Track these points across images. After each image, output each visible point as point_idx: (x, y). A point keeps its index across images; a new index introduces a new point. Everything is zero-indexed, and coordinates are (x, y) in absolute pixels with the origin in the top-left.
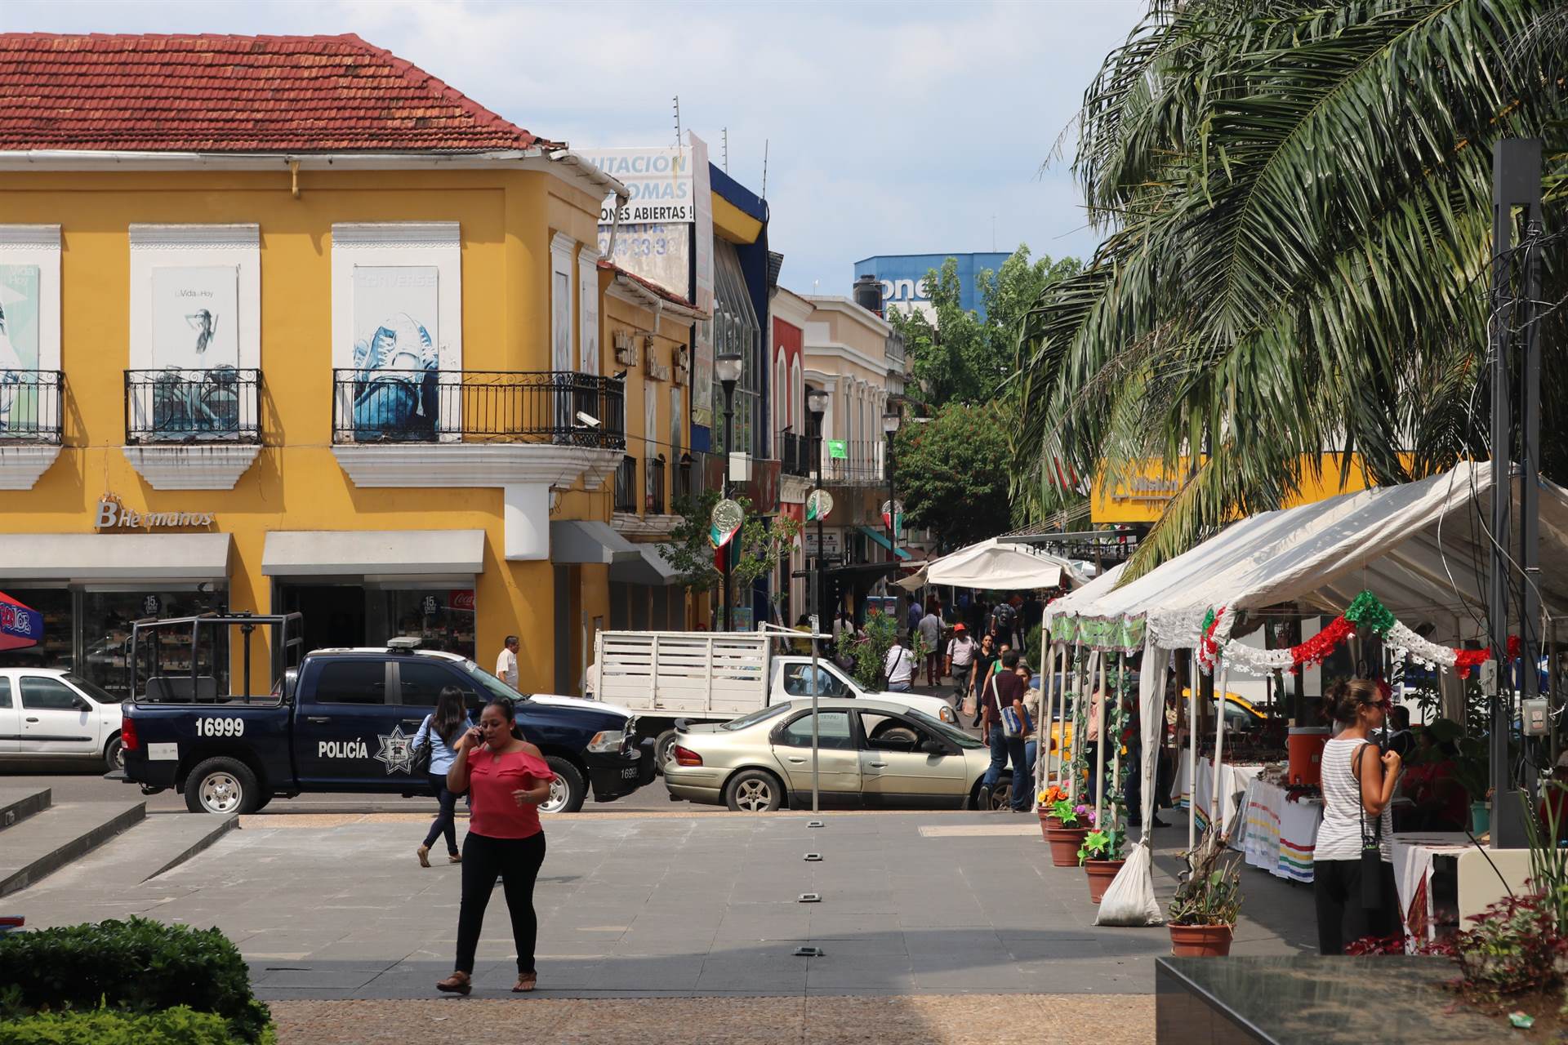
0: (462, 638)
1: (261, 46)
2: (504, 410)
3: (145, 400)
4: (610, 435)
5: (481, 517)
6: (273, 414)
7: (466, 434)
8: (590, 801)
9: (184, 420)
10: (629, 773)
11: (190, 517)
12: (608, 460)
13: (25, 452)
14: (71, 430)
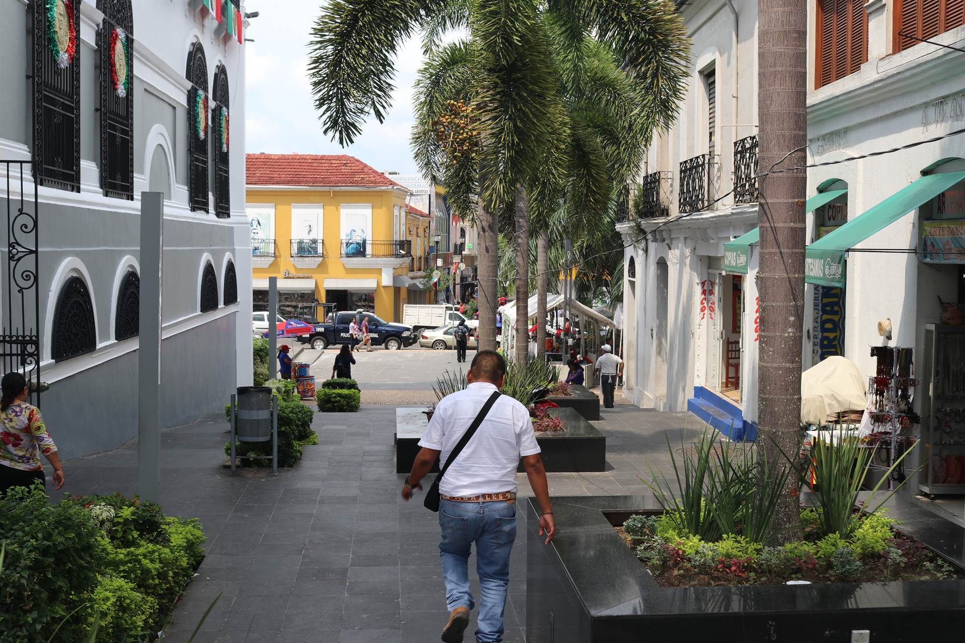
0: (371, 304)
1: (323, 158)
2: (382, 250)
3: (295, 247)
4: (409, 254)
5: (375, 275)
6: (326, 250)
7: (373, 256)
8: (402, 347)
9: (304, 251)
10: (411, 341)
11: (306, 275)
12: (407, 260)
13: (266, 259)
14: (277, 254)
